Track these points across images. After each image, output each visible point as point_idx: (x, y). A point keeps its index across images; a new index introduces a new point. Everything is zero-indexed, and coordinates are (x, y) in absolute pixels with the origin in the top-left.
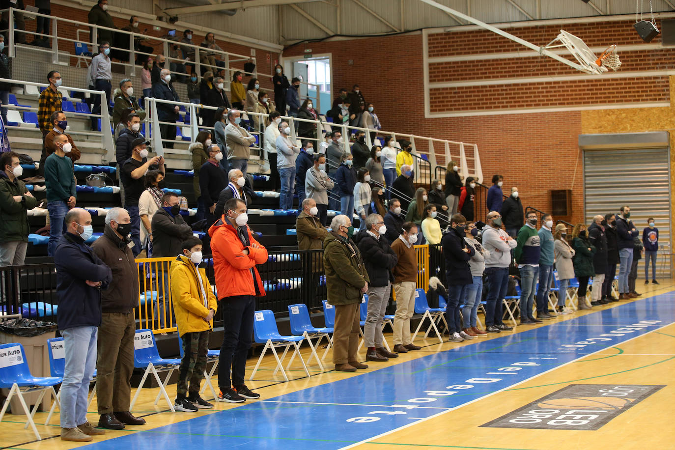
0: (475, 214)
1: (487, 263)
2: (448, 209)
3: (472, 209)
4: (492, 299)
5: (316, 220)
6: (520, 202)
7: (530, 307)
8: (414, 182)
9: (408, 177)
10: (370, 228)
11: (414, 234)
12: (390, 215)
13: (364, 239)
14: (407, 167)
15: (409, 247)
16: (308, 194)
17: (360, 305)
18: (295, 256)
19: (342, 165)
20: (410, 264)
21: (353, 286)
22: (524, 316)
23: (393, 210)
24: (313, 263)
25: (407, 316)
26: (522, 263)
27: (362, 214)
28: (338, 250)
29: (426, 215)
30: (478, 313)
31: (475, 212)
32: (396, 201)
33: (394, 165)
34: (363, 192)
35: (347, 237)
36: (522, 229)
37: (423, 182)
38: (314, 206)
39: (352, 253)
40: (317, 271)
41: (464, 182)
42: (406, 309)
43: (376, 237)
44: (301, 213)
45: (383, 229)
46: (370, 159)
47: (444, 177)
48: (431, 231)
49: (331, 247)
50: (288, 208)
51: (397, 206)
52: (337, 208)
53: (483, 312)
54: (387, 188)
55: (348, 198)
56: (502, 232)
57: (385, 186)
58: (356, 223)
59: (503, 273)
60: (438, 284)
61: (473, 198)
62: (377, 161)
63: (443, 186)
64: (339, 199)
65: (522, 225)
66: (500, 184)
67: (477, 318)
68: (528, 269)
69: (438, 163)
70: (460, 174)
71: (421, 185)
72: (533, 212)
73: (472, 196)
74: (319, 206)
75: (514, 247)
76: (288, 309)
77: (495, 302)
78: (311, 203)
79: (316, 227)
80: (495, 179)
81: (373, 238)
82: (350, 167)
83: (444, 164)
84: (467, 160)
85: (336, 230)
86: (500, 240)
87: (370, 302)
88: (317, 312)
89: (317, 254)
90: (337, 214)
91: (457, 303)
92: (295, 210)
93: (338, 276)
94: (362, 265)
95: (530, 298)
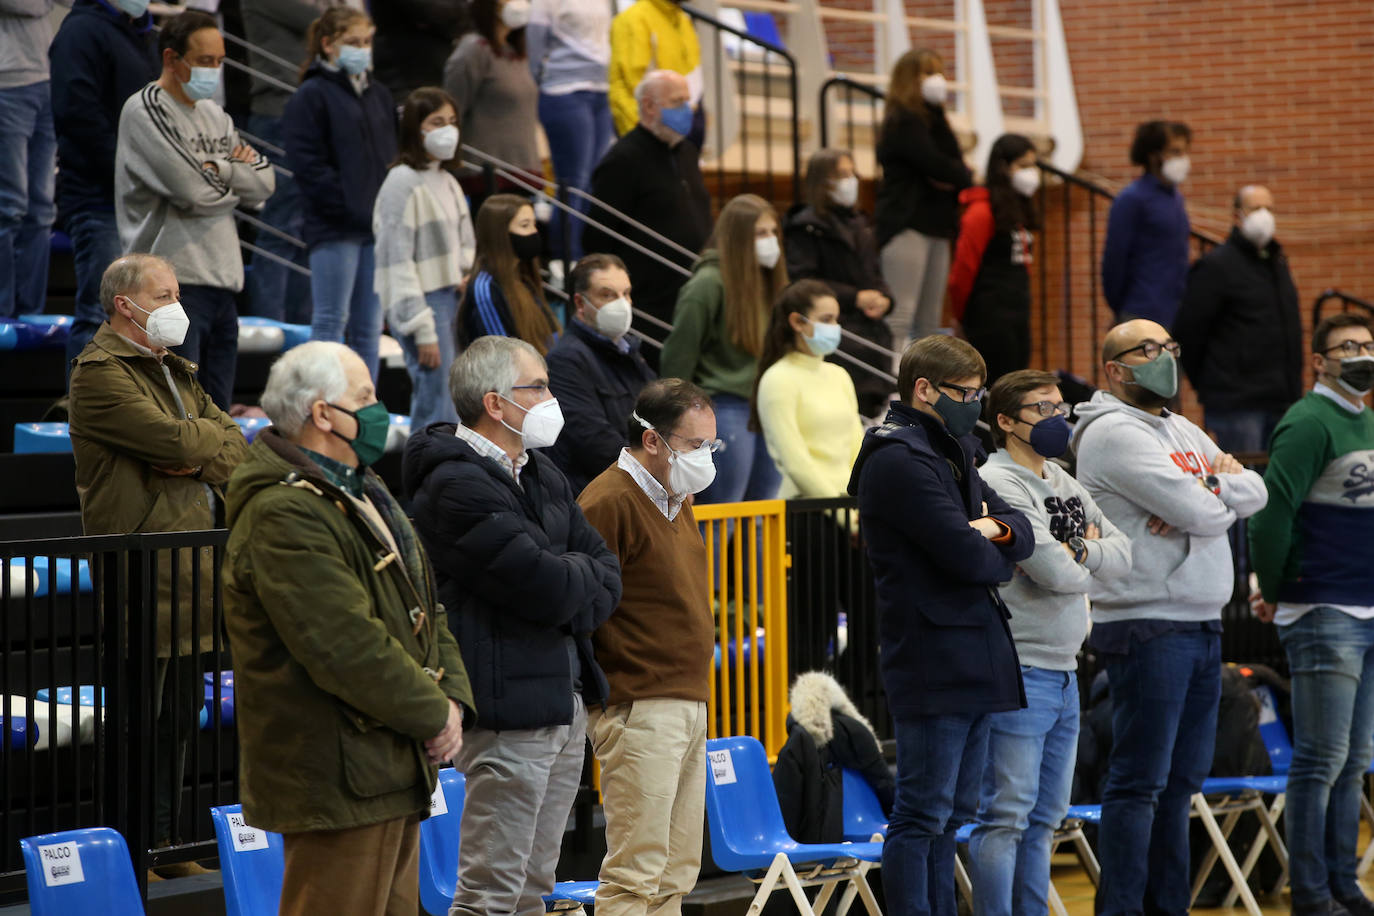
0: (1036, 335)
1: (1101, 596)
2: (890, 310)
3: (1022, 304)
4: (1132, 793)
5: (179, 373)
6: (1285, 269)
7: (1343, 838)
8: (707, 164)
9: (676, 138)
10: (473, 413)
11: (696, 444)
12: (578, 345)
13: (444, 471)
14: (667, 87)
15: (670, 513)
16: (130, 233)
17: (422, 827)
18: (64, 566)
19: (316, 72)
20: (678, 605)
21: (385, 729)
22: (1311, 885)
23: (592, 316)
24: (164, 608)
25: (664, 886)
26: (1292, 596)
27: (422, 340)
28: (306, 537)
29: (784, 342)
30: (1057, 871)
31: (1035, 322)
32: (603, 266)
33: (596, 71)
34: (424, 219)
35: (351, 462)
36: (1296, 413)
37: (757, 162)
38: (166, 297)
39: (377, 546)
40: (186, 648)
41: (978, 161)
42: (660, 849)
43: (507, 466)
44: (98, 337)
45: (545, 421)
46: (470, 41)
47: (869, 136)
48: (810, 429)
49: (268, 516)
50: (22, 308)
51: (609, 294)
52: (295, 308)
53: (1083, 866)
54: (563, 195)
55: (350, 255)
56: (1186, 433)
57: (551, 185)
58: (393, 388)
59: (1192, 650)
60: (836, 713)
61: (1028, 249)
62: (506, 48)
63: (865, 186)
64: (301, 257)
65: (1294, 391)
66: (1176, 168)
67: (1053, 895)
68: (1328, 629)
69: (835, 59)
70: (957, 121)
71: (746, 183)
72: (1357, 322)
73: (1023, 237)
74: (194, 296)
75: (1250, 511)
76: (19, 860)
77: (1151, 811)
78: (150, 284)
79: (178, 414)
80: (1151, 145)
81: (489, 466)
82: (359, 85)
83: (868, 64)
84: (996, 44)
85: (292, 425)
86: (1174, 472)
87: (472, 809)
88: (183, 873)
89: (186, 553)
90: (290, 342)
91: (944, 815)
92: (63, 321)
93: (302, 673)
94: (432, 614)
95: (1341, 788)
